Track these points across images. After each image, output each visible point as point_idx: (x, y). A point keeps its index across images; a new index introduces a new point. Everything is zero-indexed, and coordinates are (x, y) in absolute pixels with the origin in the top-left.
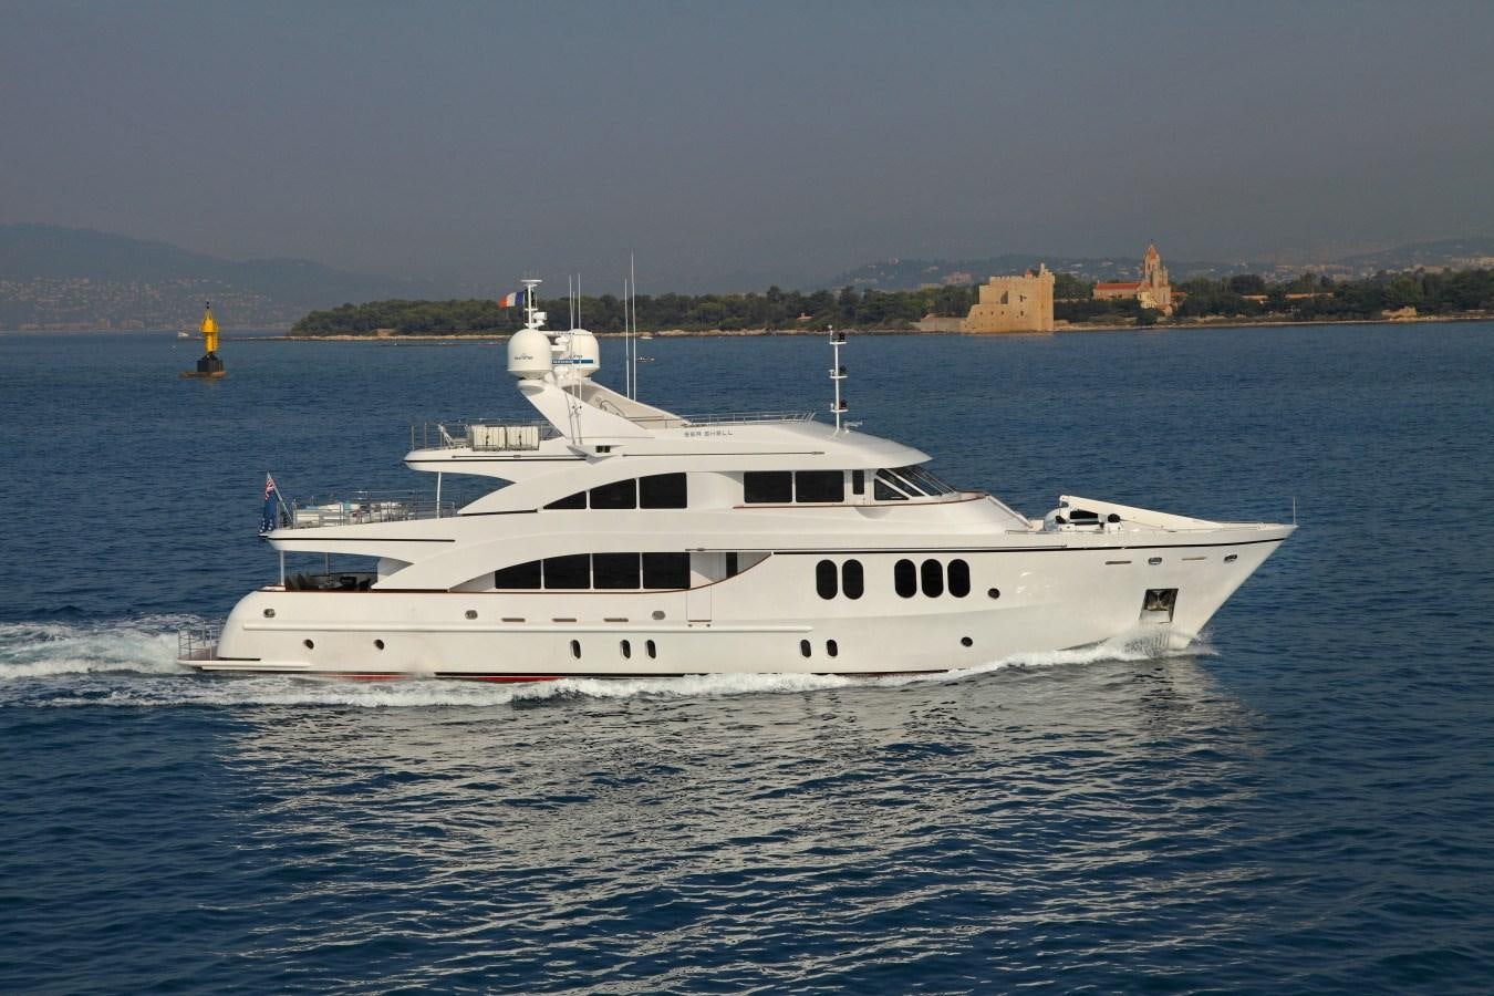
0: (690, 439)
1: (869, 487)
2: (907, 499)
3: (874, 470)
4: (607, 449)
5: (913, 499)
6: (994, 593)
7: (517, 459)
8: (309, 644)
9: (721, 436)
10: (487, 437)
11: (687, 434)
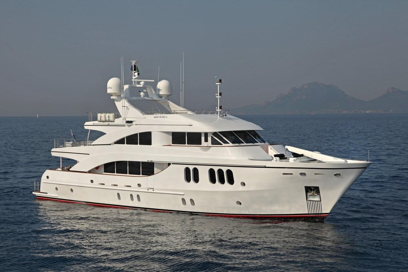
0: (155, 119)
1: (209, 139)
2: (222, 144)
3: (211, 132)
4: (131, 122)
5: (224, 145)
6: (243, 184)
7: (109, 125)
8: (57, 189)
9: (164, 118)
10: (101, 117)
11: (154, 117)
